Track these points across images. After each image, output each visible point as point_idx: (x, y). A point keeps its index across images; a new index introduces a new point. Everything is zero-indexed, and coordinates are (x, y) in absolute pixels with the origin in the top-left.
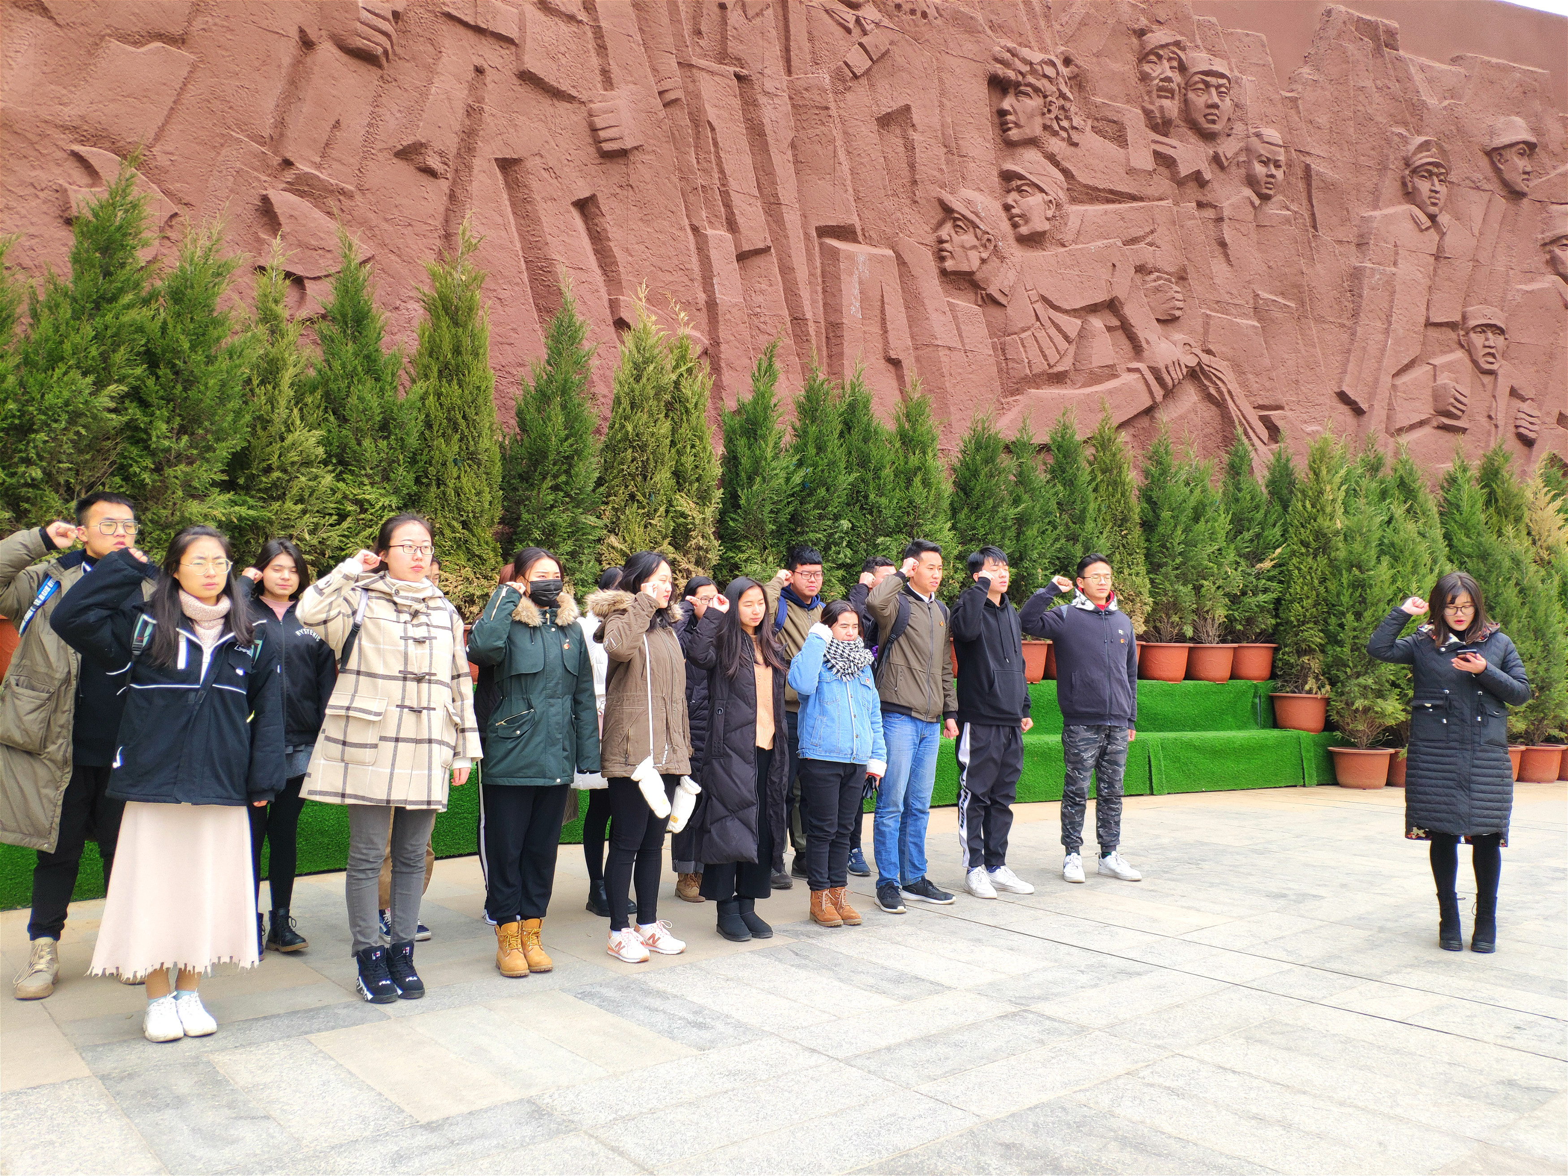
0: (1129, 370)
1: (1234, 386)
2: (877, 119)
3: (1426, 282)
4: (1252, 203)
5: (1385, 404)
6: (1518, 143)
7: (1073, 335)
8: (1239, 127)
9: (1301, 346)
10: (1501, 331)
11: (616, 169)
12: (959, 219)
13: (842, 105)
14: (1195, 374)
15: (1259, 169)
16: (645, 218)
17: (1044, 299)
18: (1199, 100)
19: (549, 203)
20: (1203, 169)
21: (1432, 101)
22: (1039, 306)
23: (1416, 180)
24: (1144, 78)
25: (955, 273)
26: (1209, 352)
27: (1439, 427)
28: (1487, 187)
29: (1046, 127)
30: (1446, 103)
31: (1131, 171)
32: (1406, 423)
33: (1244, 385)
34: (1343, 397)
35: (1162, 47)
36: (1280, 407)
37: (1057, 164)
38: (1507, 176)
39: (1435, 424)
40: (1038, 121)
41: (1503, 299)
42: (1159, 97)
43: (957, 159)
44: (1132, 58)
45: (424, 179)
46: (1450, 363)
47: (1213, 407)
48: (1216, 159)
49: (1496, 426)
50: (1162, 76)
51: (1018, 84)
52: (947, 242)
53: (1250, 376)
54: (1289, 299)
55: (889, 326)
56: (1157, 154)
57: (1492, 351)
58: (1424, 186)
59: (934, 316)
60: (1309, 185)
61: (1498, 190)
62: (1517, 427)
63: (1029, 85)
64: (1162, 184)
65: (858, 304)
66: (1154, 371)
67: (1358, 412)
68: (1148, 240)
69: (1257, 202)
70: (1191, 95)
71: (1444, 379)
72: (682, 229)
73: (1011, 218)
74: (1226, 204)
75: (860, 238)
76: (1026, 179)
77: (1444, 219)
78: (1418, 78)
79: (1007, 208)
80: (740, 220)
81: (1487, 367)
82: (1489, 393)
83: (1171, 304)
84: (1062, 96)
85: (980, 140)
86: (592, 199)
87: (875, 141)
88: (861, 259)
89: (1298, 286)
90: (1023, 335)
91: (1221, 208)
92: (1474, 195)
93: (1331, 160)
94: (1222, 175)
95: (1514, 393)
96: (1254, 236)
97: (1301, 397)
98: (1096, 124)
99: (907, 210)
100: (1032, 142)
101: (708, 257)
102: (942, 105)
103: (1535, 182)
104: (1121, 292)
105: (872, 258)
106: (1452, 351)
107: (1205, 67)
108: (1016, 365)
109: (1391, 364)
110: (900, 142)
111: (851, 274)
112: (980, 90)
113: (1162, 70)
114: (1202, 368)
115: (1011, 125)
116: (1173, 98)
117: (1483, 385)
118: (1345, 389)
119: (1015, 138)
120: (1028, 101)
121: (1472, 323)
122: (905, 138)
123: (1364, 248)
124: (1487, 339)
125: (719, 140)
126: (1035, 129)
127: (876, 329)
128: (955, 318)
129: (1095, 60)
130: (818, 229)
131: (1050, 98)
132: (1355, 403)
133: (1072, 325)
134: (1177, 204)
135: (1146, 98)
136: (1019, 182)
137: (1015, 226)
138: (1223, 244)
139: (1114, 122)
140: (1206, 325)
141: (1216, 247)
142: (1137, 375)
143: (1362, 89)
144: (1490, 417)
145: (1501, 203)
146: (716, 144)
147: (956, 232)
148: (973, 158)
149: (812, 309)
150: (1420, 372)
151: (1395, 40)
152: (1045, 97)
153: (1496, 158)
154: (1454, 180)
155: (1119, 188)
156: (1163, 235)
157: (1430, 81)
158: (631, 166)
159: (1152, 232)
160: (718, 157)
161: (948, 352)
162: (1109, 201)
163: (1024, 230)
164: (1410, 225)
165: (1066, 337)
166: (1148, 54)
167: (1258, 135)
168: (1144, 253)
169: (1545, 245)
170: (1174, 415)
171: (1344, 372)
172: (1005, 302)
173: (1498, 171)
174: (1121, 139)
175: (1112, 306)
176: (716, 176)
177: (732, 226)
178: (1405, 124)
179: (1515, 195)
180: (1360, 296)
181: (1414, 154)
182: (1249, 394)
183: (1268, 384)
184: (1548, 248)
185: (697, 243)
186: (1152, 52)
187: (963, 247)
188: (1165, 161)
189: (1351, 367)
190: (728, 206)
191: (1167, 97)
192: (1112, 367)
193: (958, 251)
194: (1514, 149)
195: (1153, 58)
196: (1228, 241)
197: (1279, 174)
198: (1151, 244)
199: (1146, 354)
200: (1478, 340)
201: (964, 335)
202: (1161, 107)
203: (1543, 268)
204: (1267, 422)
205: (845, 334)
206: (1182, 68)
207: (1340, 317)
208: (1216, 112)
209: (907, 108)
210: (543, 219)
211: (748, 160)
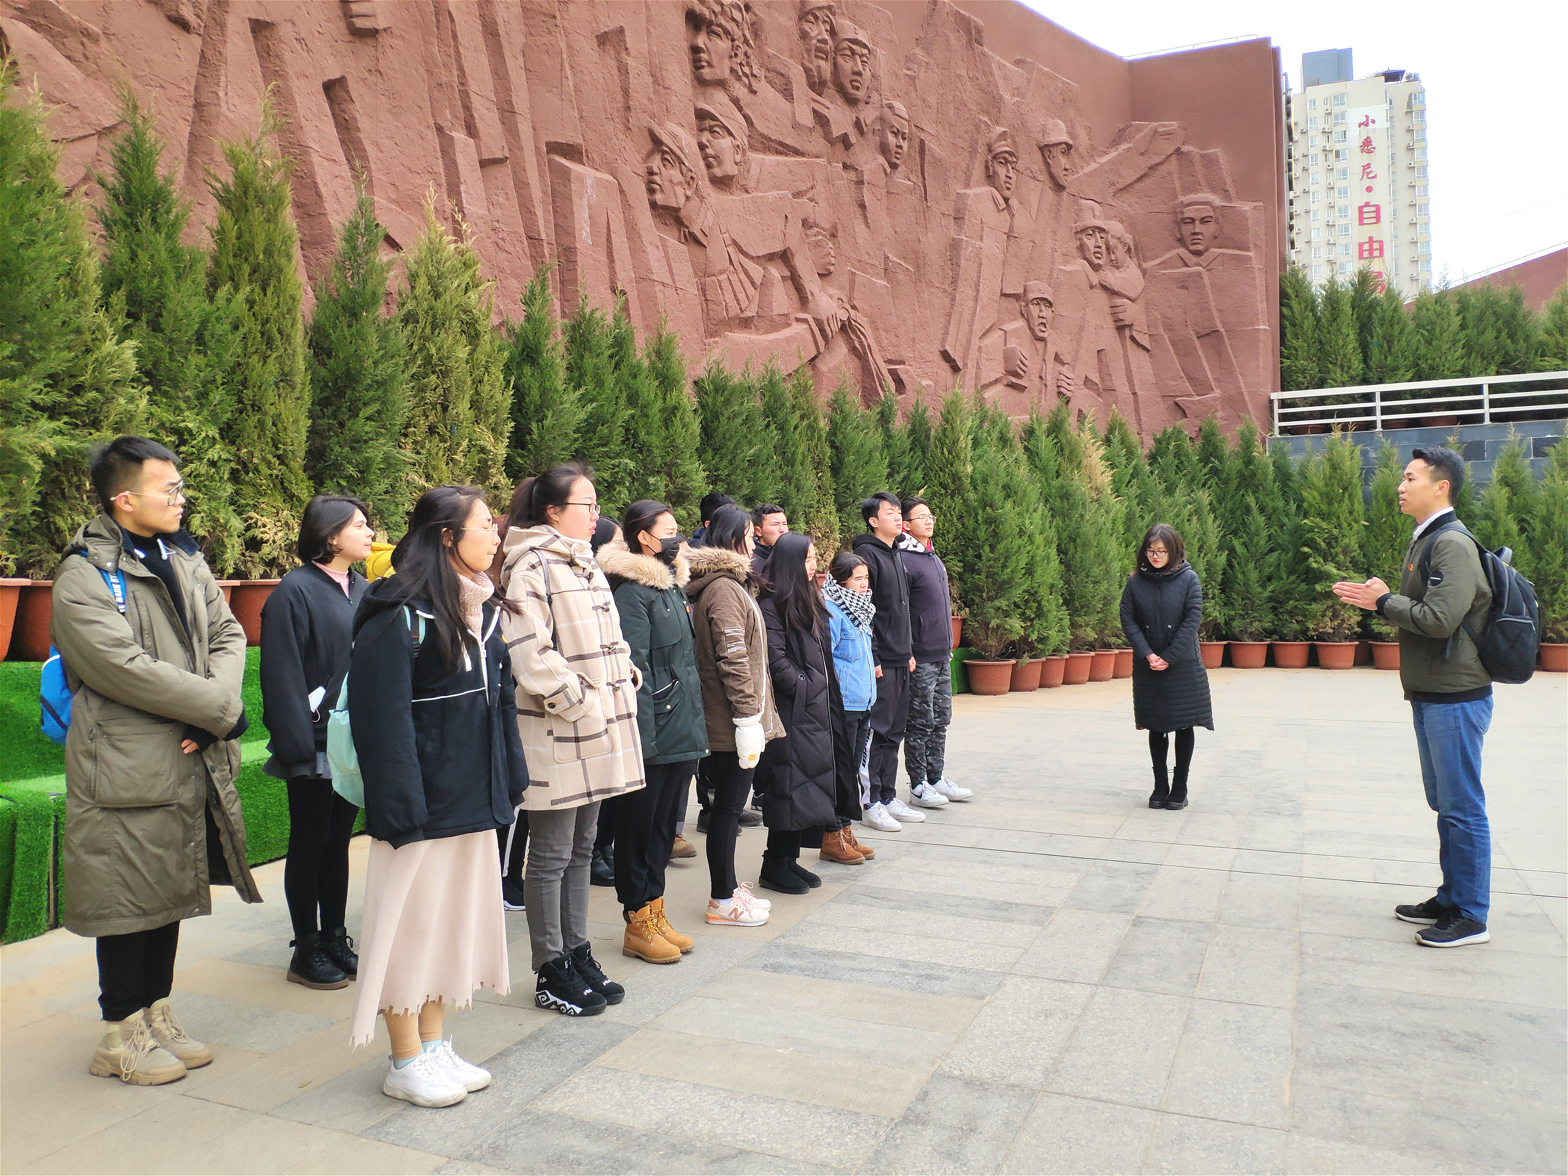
0: (798, 320)
1: (871, 341)
2: (597, 37)
3: (1000, 256)
4: (885, 170)
5: (974, 363)
6: (1061, 143)
7: (758, 281)
8: (875, 97)
9: (916, 308)
10: (1051, 305)
11: (365, 49)
12: (667, 153)
13: (565, 16)
14: (846, 328)
15: (892, 139)
16: (393, 110)
17: (735, 243)
18: (847, 65)
19: (301, 78)
20: (849, 133)
21: (1007, 97)
22: (731, 249)
23: (996, 165)
24: (804, 36)
25: (666, 208)
26: (854, 307)
27: (1008, 385)
28: (1040, 178)
29: (732, 71)
30: (1015, 99)
31: (796, 126)
32: (987, 381)
33: (878, 340)
34: (945, 355)
35: (819, 8)
36: (902, 363)
37: (740, 109)
38: (1054, 170)
39: (1005, 382)
40: (727, 64)
41: (1050, 277)
42: (816, 56)
43: (663, 91)
44: (794, 15)
45: (176, 32)
46: (1017, 329)
47: (856, 360)
48: (858, 125)
49: (1046, 386)
50: (820, 38)
51: (711, 23)
52: (656, 174)
53: (882, 332)
54: (909, 264)
55: (616, 257)
56: (815, 112)
57: (1044, 321)
58: (1002, 171)
59: (650, 249)
60: (922, 159)
61: (1047, 183)
62: (1059, 387)
63: (720, 26)
64: (817, 143)
65: (588, 229)
66: (818, 322)
67: (956, 369)
68: (810, 195)
69: (889, 170)
70: (840, 60)
71: (1012, 343)
72: (428, 127)
73: (705, 158)
74: (865, 168)
75: (585, 159)
76: (718, 120)
77: (1013, 202)
78: (997, 74)
79: (702, 147)
80: (480, 124)
81: (1041, 334)
82: (1040, 357)
83: (827, 260)
84: (746, 42)
85: (680, 74)
86: (342, 81)
87: (595, 60)
88: (589, 182)
89: (915, 252)
90: (721, 278)
91: (862, 171)
92: (1032, 184)
93: (938, 139)
94: (862, 141)
95: (1057, 358)
96: (884, 200)
97: (917, 354)
98: (768, 75)
99: (621, 136)
100: (721, 84)
101: (455, 163)
102: (648, 32)
103: (1070, 178)
104: (793, 243)
105: (598, 181)
106: (1015, 319)
107: (851, 35)
108: (715, 307)
109: (978, 329)
110: (614, 64)
111: (581, 198)
112: (678, 24)
113: (818, 31)
114: (850, 322)
115: (704, 64)
116: (826, 60)
117: (1037, 350)
118: (948, 348)
119: (708, 78)
120: (718, 41)
121: (1031, 296)
122: (619, 61)
123: (960, 221)
124: (1041, 311)
125: (459, 34)
126: (723, 70)
127: (604, 258)
128: (666, 253)
129: (766, 10)
130: (548, 144)
131: (736, 43)
132: (954, 361)
133: (756, 272)
134: (830, 163)
135: (806, 56)
136: (712, 123)
137: (709, 166)
138: (863, 206)
139: (782, 75)
140: (852, 282)
141: (857, 209)
142: (806, 326)
143: (959, 76)
144: (1041, 377)
145: (1050, 194)
146: (455, 37)
147: (664, 166)
148: (675, 91)
149: (545, 230)
150: (996, 337)
151: (981, 37)
152: (733, 40)
153: (1046, 154)
154: (1019, 168)
155: (787, 141)
156: (820, 192)
157: (1005, 78)
158: (380, 49)
159: (812, 188)
160: (458, 53)
161: (662, 288)
162: (779, 153)
163: (718, 172)
164: (991, 206)
165: (753, 283)
166: (807, 13)
167: (891, 107)
168: (806, 209)
169: (1077, 233)
170: (831, 365)
171: (946, 333)
172: (705, 243)
173: (1047, 164)
174: (787, 93)
175: (784, 257)
176: (456, 73)
177: (471, 130)
178: (988, 113)
179: (1059, 187)
180: (958, 266)
181: (996, 142)
182: (882, 349)
183: (894, 340)
184: (1079, 235)
185: (441, 144)
186: (811, 12)
187: (671, 182)
188: (821, 120)
189: (952, 329)
190: (467, 107)
191: (822, 58)
192: (786, 316)
193: (667, 186)
194: (1059, 148)
195: (811, 18)
196: (867, 204)
197: (905, 145)
198: (811, 200)
199: (811, 305)
200: (1034, 310)
201: (674, 271)
202: (819, 67)
203: (1076, 253)
204: (894, 374)
205: (578, 259)
206: (833, 32)
207: (943, 283)
208: (859, 79)
209: (621, 30)
210: (297, 98)
211: (484, 59)
